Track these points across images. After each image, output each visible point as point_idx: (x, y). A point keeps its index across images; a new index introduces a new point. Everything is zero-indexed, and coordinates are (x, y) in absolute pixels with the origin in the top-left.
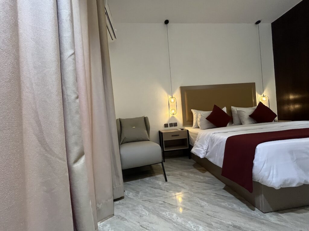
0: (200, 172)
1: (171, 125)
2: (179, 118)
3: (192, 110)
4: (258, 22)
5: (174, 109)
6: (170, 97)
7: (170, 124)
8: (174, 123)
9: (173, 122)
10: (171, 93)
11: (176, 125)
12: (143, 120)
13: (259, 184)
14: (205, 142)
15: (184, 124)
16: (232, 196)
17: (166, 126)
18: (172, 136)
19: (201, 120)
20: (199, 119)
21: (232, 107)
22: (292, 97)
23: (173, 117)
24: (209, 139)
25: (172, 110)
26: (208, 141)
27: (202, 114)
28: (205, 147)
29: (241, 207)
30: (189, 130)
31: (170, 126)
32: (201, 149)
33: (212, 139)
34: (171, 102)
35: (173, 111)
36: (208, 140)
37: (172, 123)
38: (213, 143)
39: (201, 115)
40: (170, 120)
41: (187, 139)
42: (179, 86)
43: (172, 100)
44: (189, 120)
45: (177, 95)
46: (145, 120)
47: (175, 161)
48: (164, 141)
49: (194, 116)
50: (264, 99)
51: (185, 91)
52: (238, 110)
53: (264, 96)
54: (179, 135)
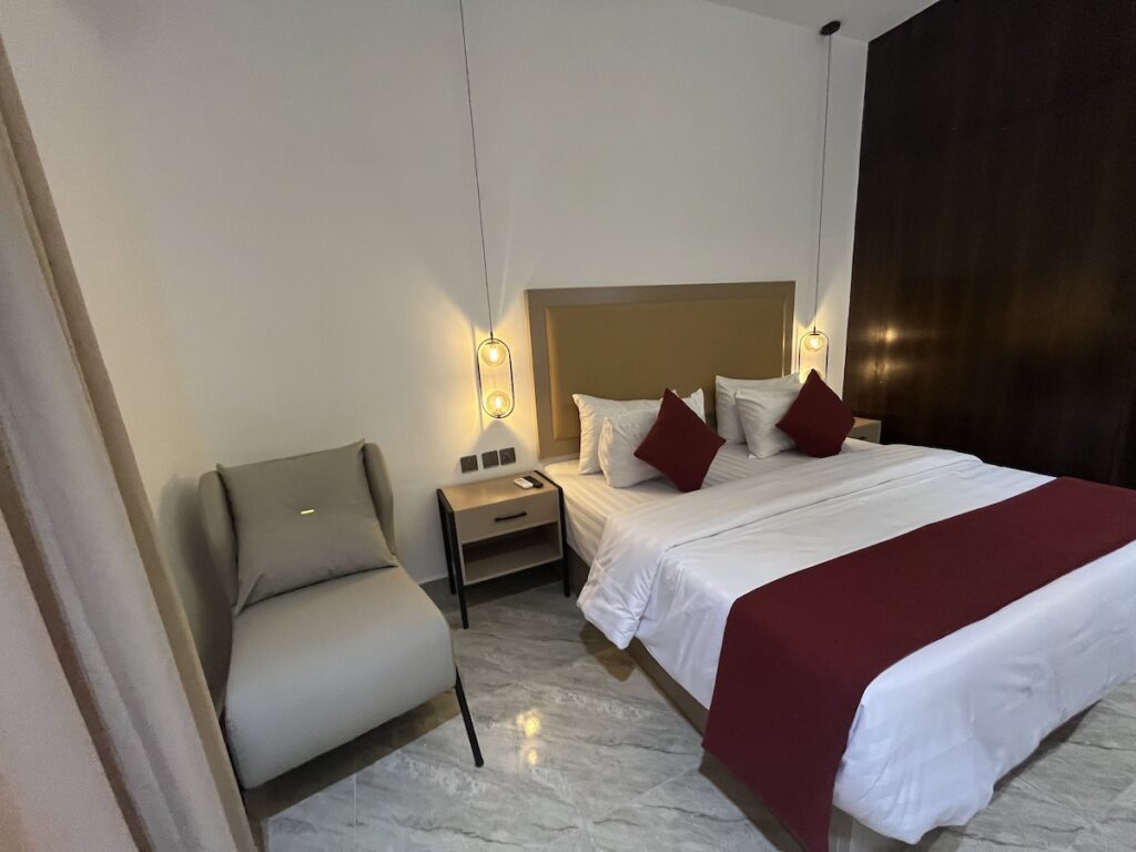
1: (491, 459)
2: (523, 427)
3: (575, 397)
4: (831, 28)
5: (502, 395)
6: (482, 336)
7: (484, 455)
8: (501, 451)
9: (497, 446)
10: (485, 318)
11: (509, 456)
12: (356, 461)
14: (638, 581)
15: (547, 451)
17: (468, 464)
18: (498, 520)
19: (612, 450)
20: (603, 447)
21: (720, 380)
22: (890, 335)
23: (496, 427)
24: (652, 574)
25: (494, 395)
26: (649, 582)
27: (618, 429)
28: (636, 605)
31: (486, 465)
32: (621, 613)
33: (668, 578)
34: (487, 361)
35: (498, 404)
36: (649, 578)
37: (495, 452)
38: (671, 595)
39: (614, 430)
40: (486, 435)
41: (556, 523)
42: (525, 287)
43: (494, 354)
44: (563, 438)
45: (514, 330)
46: (367, 459)
47: (510, 614)
48: (463, 546)
49: (586, 424)
50: (815, 342)
51: (547, 311)
52: (738, 396)
53: (815, 333)
54: (524, 514)
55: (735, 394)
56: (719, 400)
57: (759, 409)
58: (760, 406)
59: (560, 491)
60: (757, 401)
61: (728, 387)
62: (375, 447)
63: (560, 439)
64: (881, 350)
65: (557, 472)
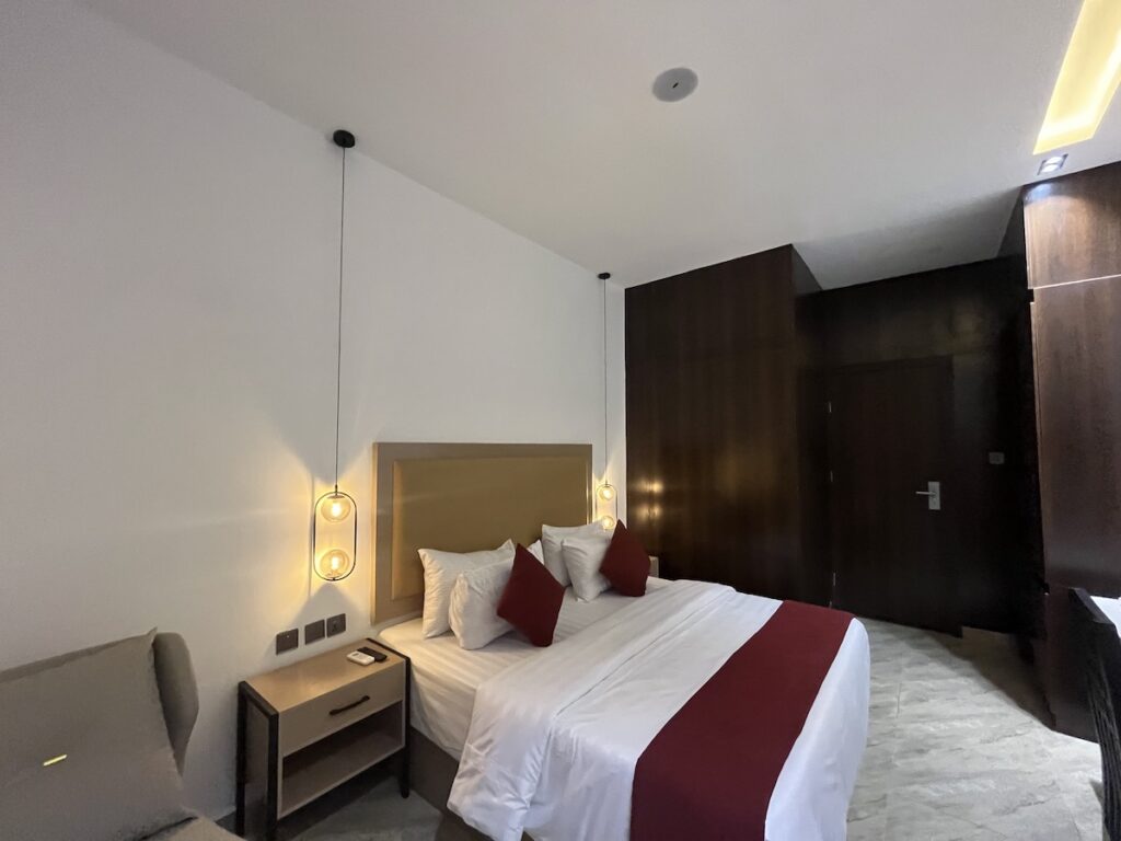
1: (315, 632)
2: (359, 592)
3: (422, 552)
4: (605, 276)
5: (341, 554)
6: (323, 489)
7: (307, 628)
8: (330, 620)
9: (326, 614)
10: (328, 469)
11: (337, 625)
14: (528, 760)
15: (380, 615)
17: (286, 641)
18: (334, 713)
19: (467, 610)
20: (457, 603)
21: (546, 528)
22: (656, 487)
23: (325, 590)
24: (543, 748)
25: (331, 554)
26: (539, 758)
27: (474, 587)
28: (527, 789)
31: (308, 641)
32: (512, 805)
33: (561, 749)
34: (327, 516)
35: (335, 564)
36: (540, 753)
37: (323, 621)
38: (568, 768)
39: (470, 587)
40: (311, 603)
41: (399, 703)
42: (372, 441)
43: (336, 509)
44: (401, 594)
45: (360, 481)
48: (285, 757)
49: (432, 581)
50: (607, 493)
51: (395, 463)
52: (565, 544)
53: (607, 486)
54: (366, 698)
55: (562, 543)
56: (545, 547)
57: (582, 555)
58: (583, 552)
59: (408, 660)
60: (581, 548)
61: (555, 534)
63: (397, 599)
64: (650, 498)
65: (396, 637)
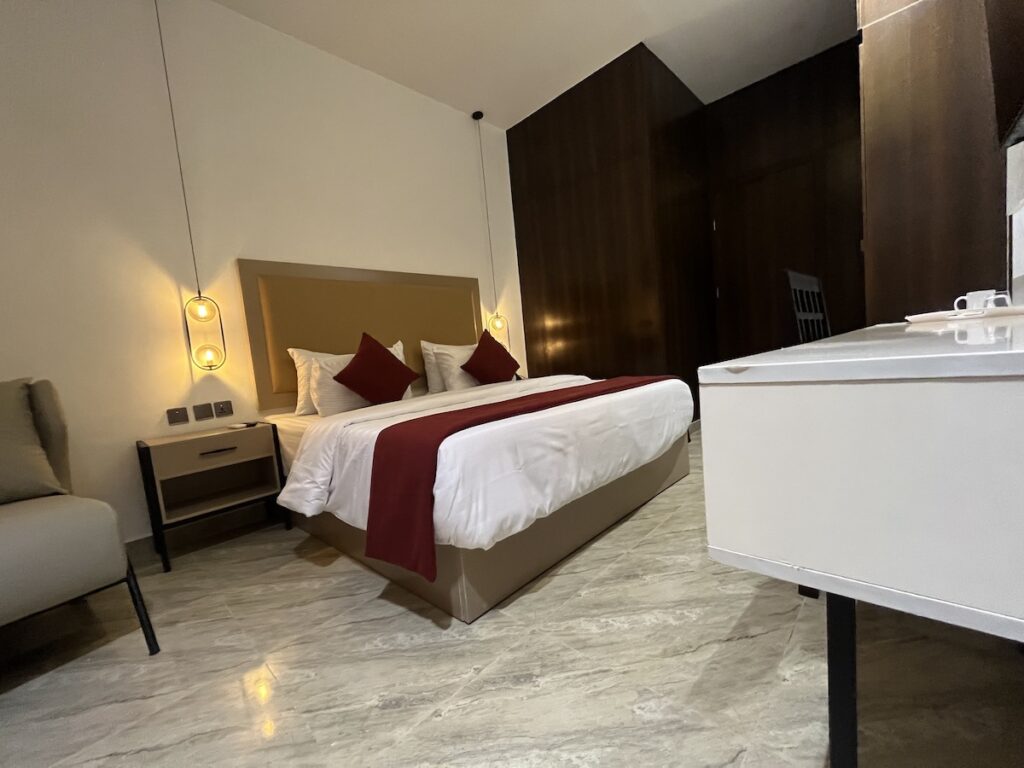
0: (317, 564)
1: (203, 412)
2: (238, 377)
3: (290, 350)
4: (478, 115)
5: (213, 349)
6: (188, 295)
7: (195, 408)
8: (215, 404)
9: (213, 399)
10: (191, 278)
11: (225, 409)
12: (18, 396)
13: (452, 551)
14: (323, 457)
15: (265, 404)
16: (401, 609)
17: (176, 416)
18: (203, 454)
19: (320, 383)
20: (313, 384)
21: (424, 344)
23: (210, 379)
24: (333, 446)
25: (203, 349)
26: (331, 453)
27: (324, 365)
28: (322, 477)
29: (417, 633)
30: (278, 426)
31: (198, 418)
32: (308, 486)
33: (343, 442)
34: (196, 317)
35: (209, 356)
36: (330, 449)
37: (209, 405)
38: (345, 455)
39: (321, 368)
40: (195, 389)
41: (271, 457)
42: (233, 259)
43: (202, 310)
44: (279, 389)
45: (226, 292)
47: (223, 552)
49: (301, 372)
50: (498, 324)
51: (260, 279)
52: (436, 351)
53: (497, 317)
54: (234, 448)
56: (426, 361)
57: (450, 358)
58: (453, 357)
59: (274, 426)
60: (449, 355)
61: (430, 348)
62: (46, 384)
63: (279, 392)
